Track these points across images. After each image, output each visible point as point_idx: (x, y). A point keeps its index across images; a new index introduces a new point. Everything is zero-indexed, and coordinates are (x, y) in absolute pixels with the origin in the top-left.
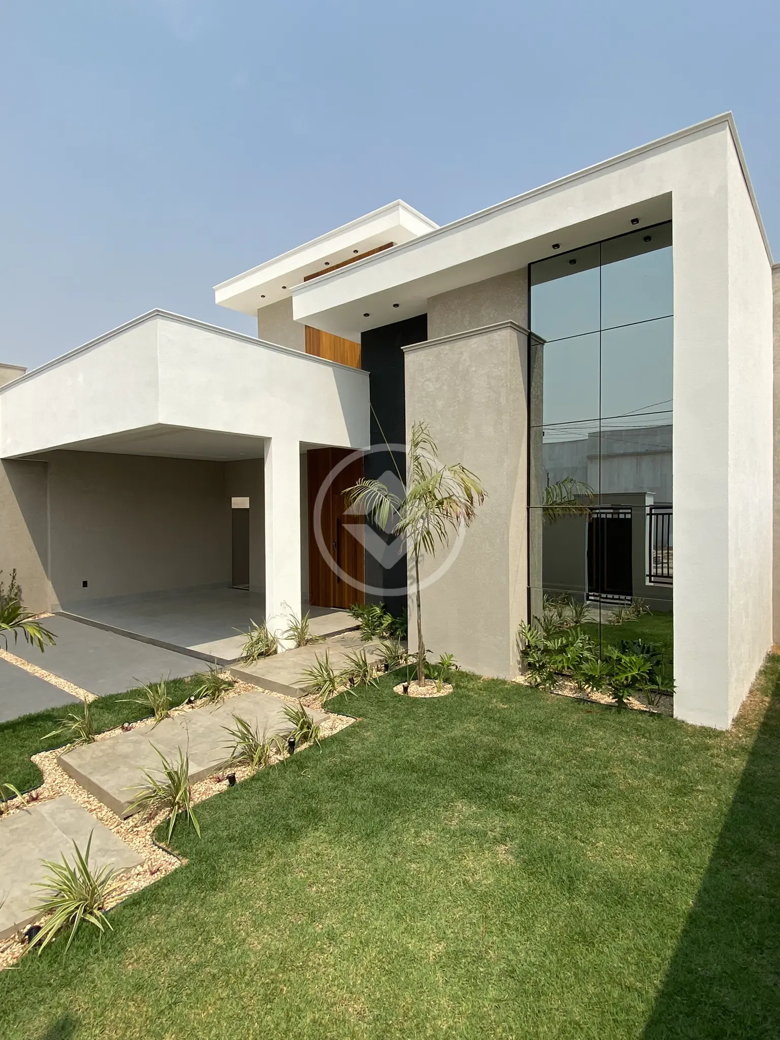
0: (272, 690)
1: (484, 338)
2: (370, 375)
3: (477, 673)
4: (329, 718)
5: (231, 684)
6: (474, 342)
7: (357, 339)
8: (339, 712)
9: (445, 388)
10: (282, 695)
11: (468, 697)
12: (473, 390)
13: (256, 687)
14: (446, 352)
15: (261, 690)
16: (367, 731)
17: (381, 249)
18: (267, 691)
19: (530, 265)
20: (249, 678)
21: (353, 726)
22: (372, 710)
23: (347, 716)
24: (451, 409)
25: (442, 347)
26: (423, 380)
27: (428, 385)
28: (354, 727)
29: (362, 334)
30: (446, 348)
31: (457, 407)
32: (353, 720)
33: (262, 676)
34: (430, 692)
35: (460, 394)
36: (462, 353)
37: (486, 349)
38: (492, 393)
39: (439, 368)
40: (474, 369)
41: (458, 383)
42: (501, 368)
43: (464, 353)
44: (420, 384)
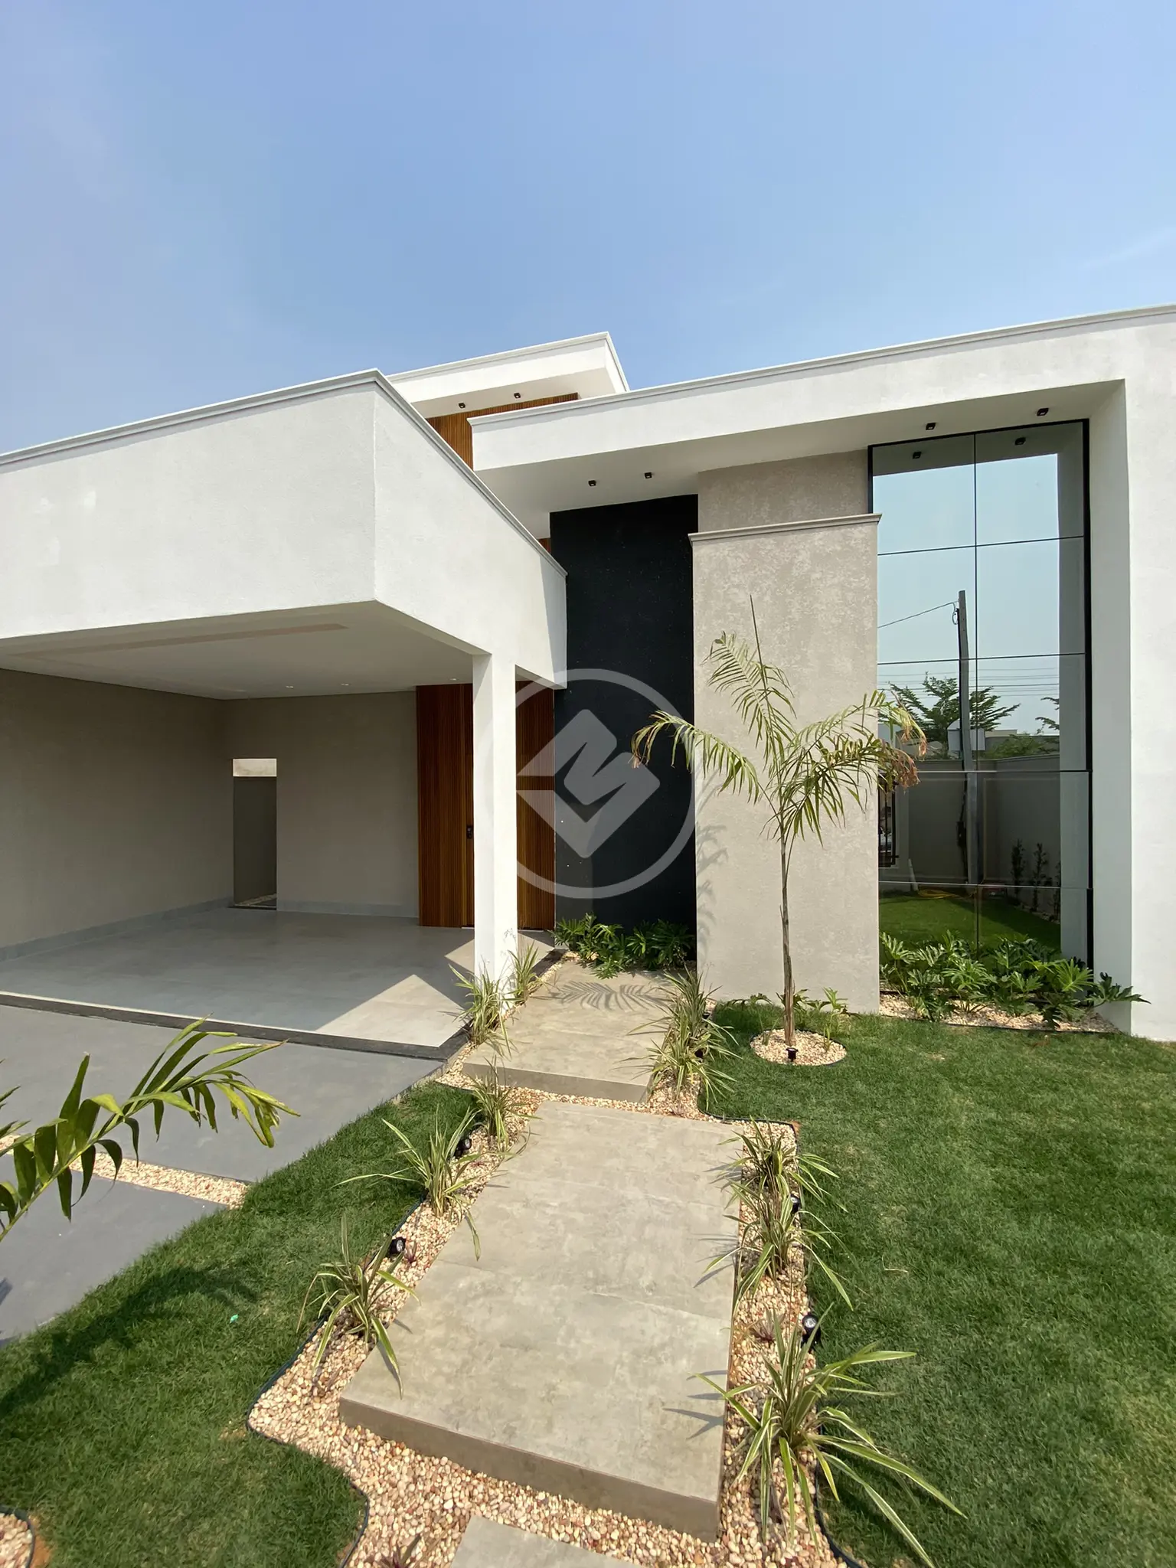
1: (837, 533)
2: (567, 577)
6: (818, 537)
9: (767, 598)
12: (817, 605)
14: (769, 547)
18: (569, 1098)
19: (870, 448)
24: (778, 631)
25: (762, 539)
26: (726, 586)
27: (735, 594)
29: (552, 514)
30: (769, 542)
31: (788, 628)
35: (793, 610)
36: (797, 551)
37: (839, 548)
38: (849, 612)
39: (757, 569)
40: (818, 575)
41: (790, 593)
42: (863, 578)
43: (801, 551)
44: (720, 592)
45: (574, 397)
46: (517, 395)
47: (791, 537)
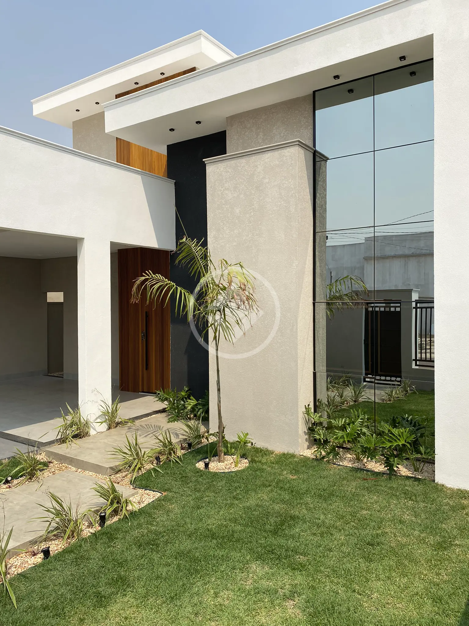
0: (85, 469)
1: (276, 154)
2: (175, 183)
3: (270, 448)
4: (137, 493)
5: (46, 465)
6: (267, 157)
7: (164, 151)
8: (146, 488)
9: (242, 196)
10: (94, 473)
11: (262, 470)
12: (267, 199)
13: (70, 466)
14: (243, 164)
15: (74, 469)
16: (171, 504)
17: (185, 73)
18: (80, 470)
19: (313, 91)
20: (63, 459)
21: (159, 500)
22: (176, 485)
23: (154, 491)
24: (248, 216)
25: (239, 160)
26: (222, 189)
27: (227, 194)
29: (169, 147)
30: (243, 161)
31: (252, 214)
32: (159, 494)
33: (76, 456)
34: (228, 467)
35: (255, 202)
36: (256, 166)
37: (278, 163)
38: (282, 202)
39: (237, 179)
40: (267, 180)
41: (253, 192)
42: (290, 181)
43: (258, 166)
44: (219, 193)
45: (193, 69)
46: (162, 74)
47: (254, 158)
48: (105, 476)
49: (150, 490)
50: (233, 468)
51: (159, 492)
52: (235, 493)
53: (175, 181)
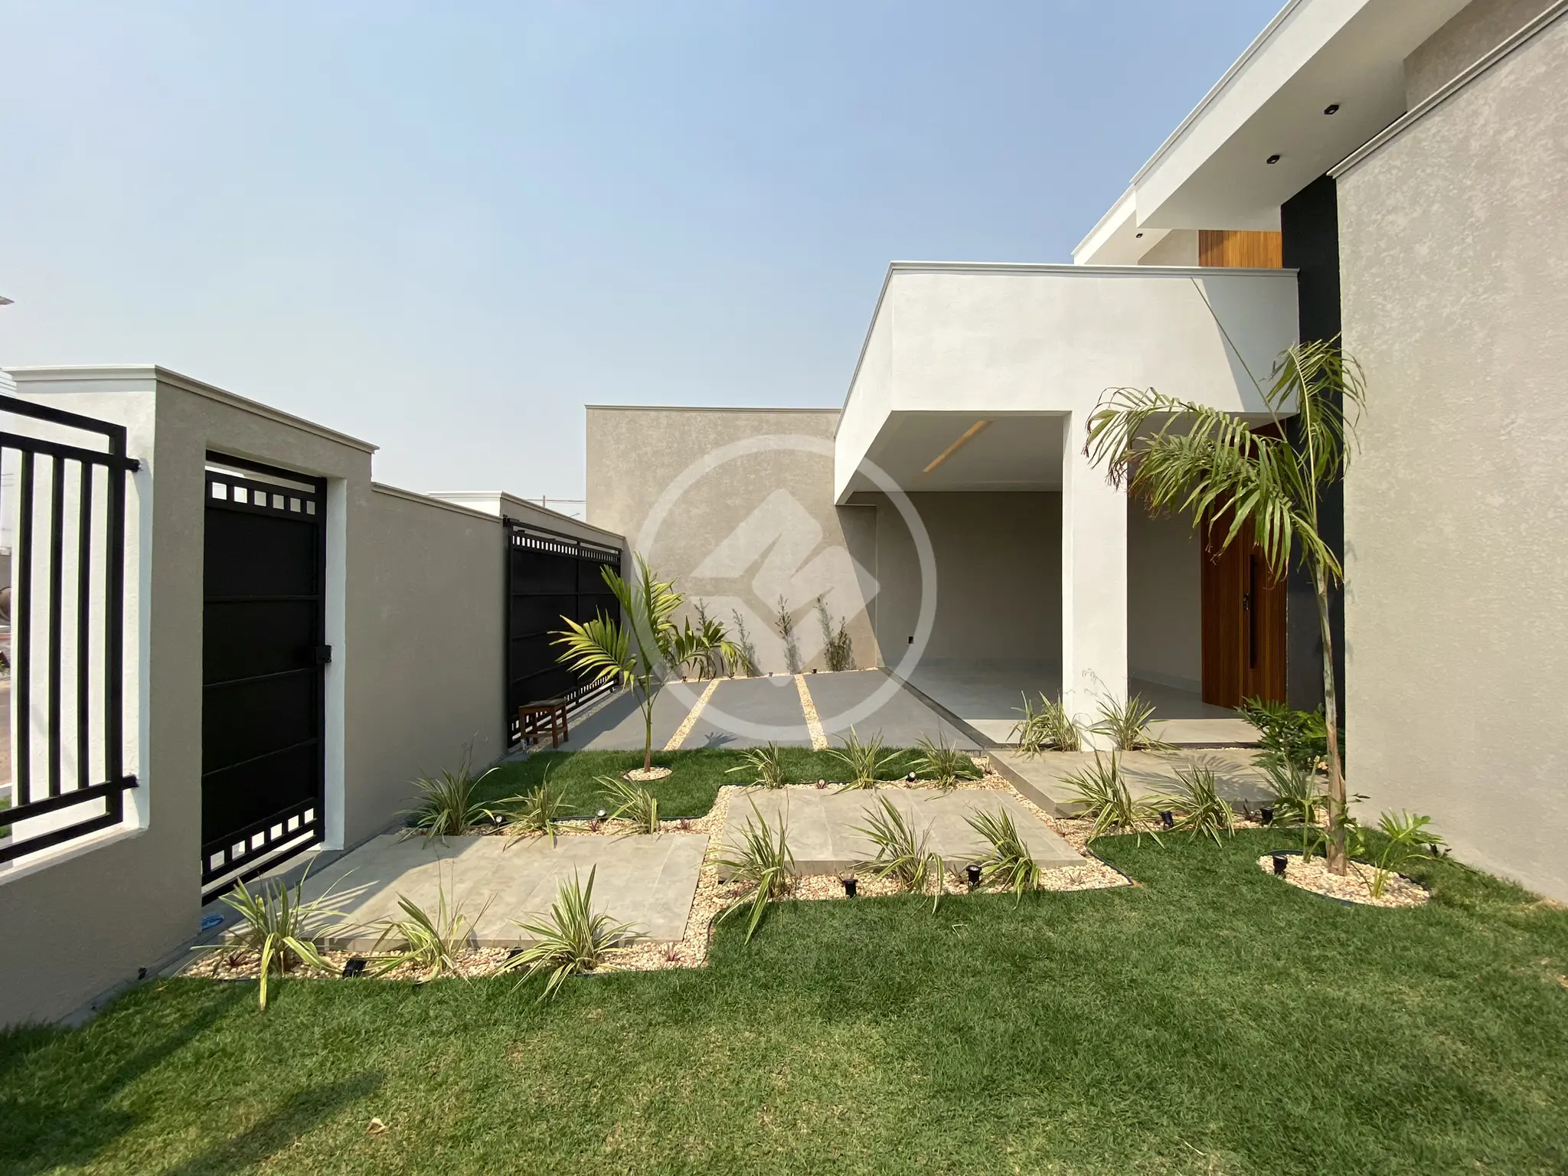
0: (1027, 797)
2: (1299, 274)
4: (1084, 863)
5: (979, 774)
8: (1108, 860)
10: (1036, 807)
11: (1457, 931)
13: (1011, 786)
14: (1435, 129)
15: (1015, 791)
16: (1133, 909)
18: (1021, 795)
20: (1007, 772)
21: (1115, 892)
23: (1119, 873)
26: (1379, 217)
27: (1392, 221)
28: (1113, 893)
29: (1286, 206)
30: (1434, 120)
32: (1126, 881)
34: (1349, 889)
48: (1048, 816)
49: (1112, 868)
50: (1364, 896)
51: (1128, 879)
52: (1316, 952)
53: (1298, 270)
